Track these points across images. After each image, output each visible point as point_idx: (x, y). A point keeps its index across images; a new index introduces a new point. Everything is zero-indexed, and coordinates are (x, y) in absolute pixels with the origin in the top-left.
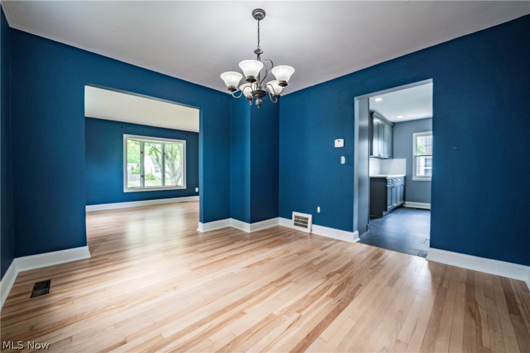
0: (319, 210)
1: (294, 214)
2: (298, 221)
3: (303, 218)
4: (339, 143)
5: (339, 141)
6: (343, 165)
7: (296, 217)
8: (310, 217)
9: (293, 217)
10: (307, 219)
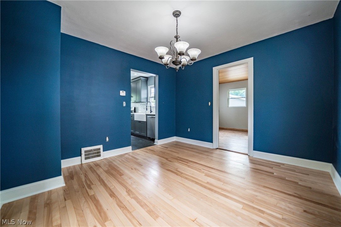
0: (107, 139)
1: (83, 150)
2: (89, 154)
3: (95, 150)
4: (123, 93)
5: (123, 92)
6: (124, 107)
7: (85, 152)
8: (101, 147)
9: (83, 153)
10: (99, 149)
